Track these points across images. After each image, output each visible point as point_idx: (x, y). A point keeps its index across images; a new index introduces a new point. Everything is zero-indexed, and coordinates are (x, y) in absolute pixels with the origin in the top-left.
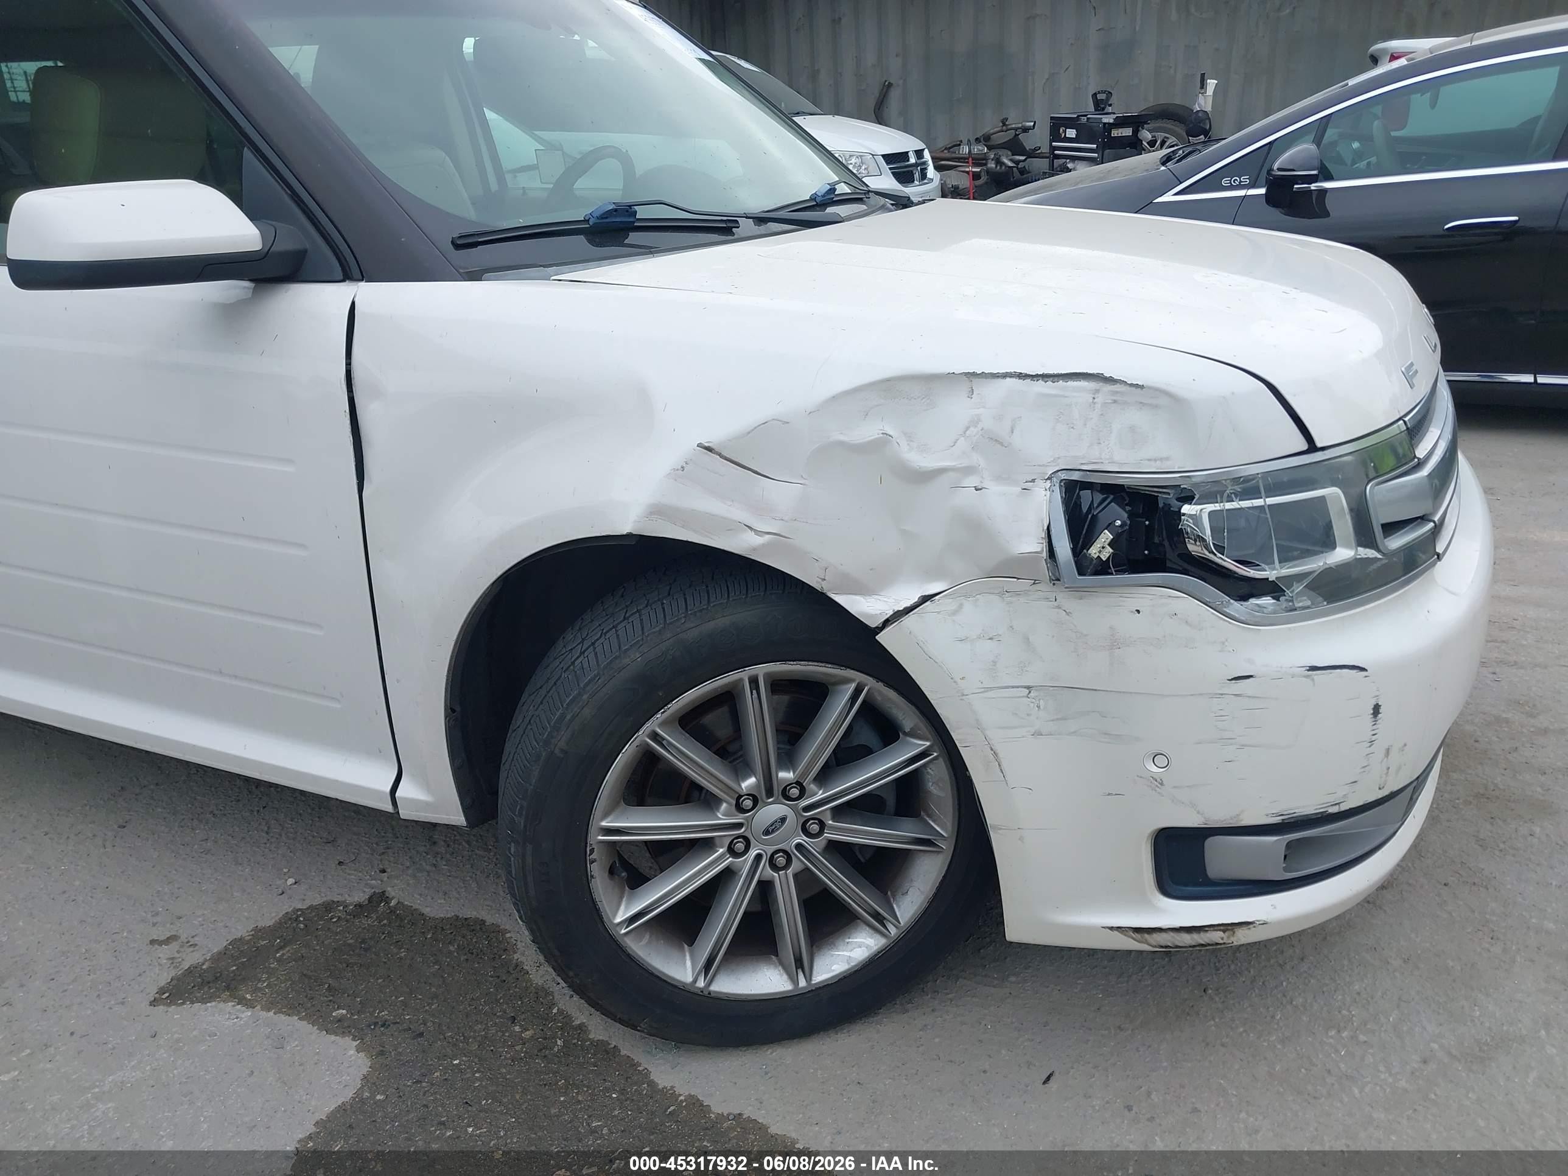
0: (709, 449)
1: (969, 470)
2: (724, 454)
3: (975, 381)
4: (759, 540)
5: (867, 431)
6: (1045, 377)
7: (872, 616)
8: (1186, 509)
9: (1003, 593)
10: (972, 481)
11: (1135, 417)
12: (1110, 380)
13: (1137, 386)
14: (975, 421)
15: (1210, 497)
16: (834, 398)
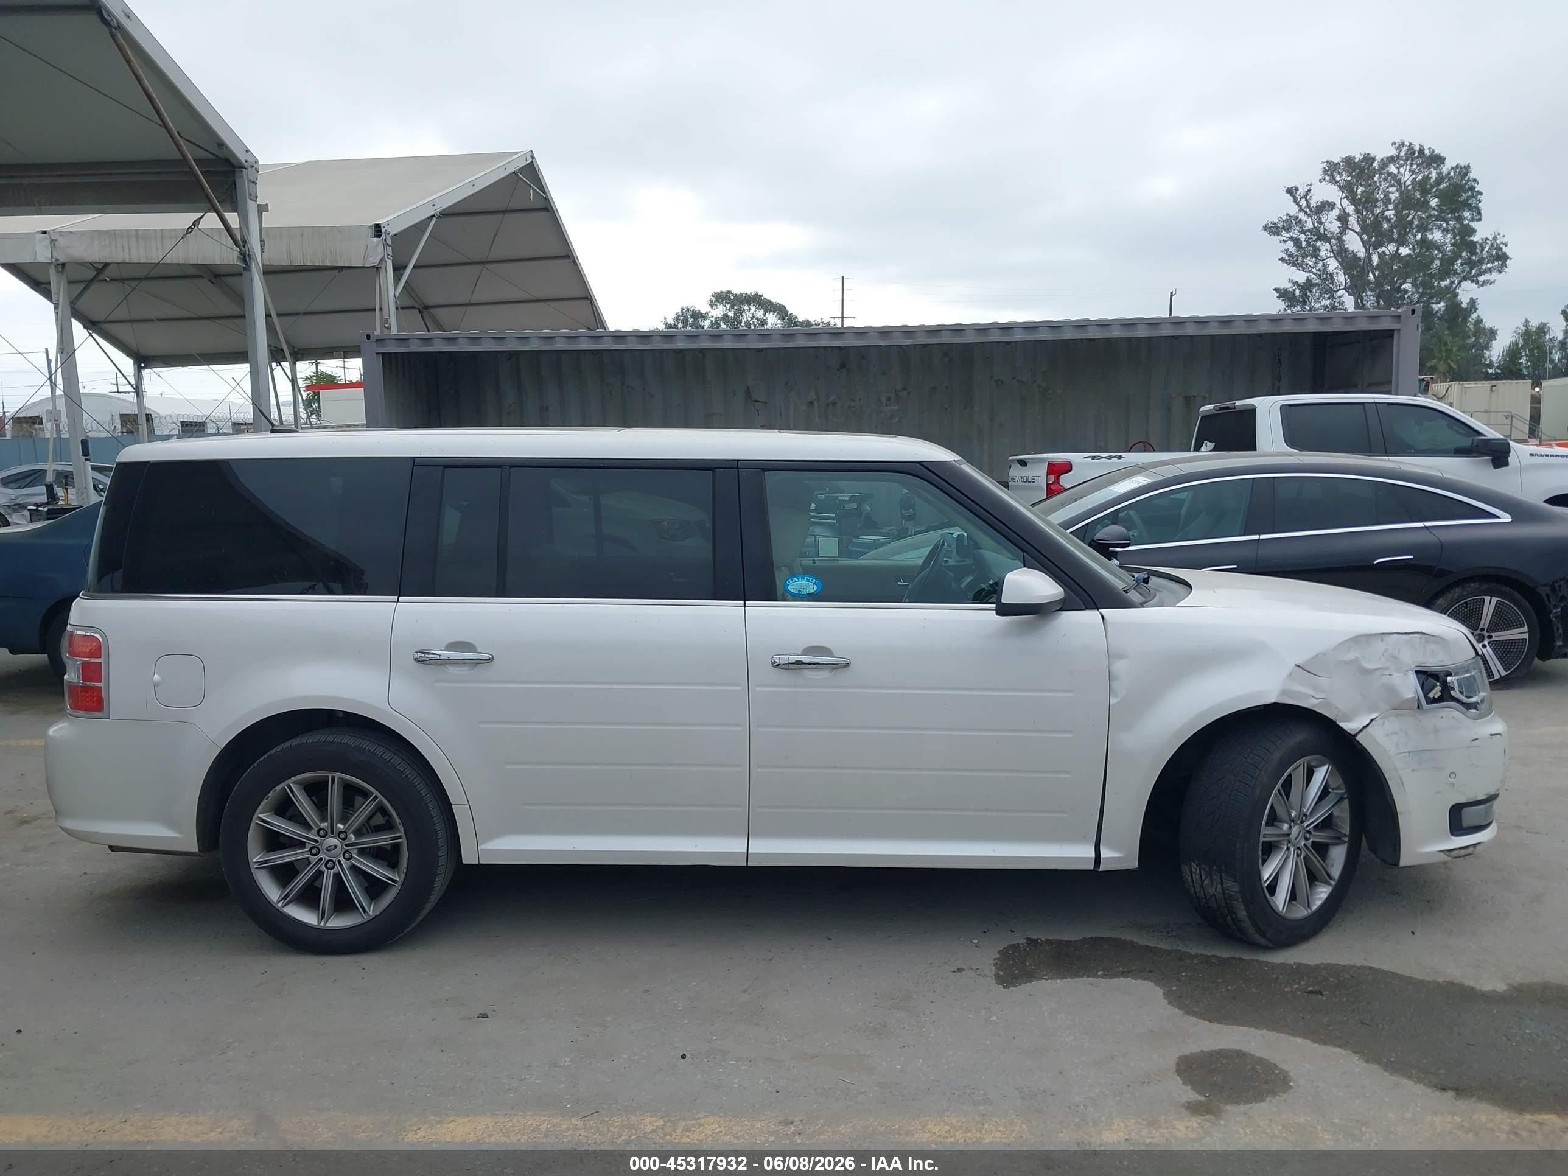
0: (1299, 666)
1: (1387, 668)
2: (1304, 668)
3: (1384, 636)
4: (1316, 702)
5: (1351, 656)
6: (1406, 633)
7: (1352, 730)
8: (1449, 679)
9: (1397, 716)
10: (1388, 672)
11: (1432, 646)
12: (1425, 634)
13: (1432, 635)
14: (1386, 650)
15: (1456, 674)
16: (1340, 644)
